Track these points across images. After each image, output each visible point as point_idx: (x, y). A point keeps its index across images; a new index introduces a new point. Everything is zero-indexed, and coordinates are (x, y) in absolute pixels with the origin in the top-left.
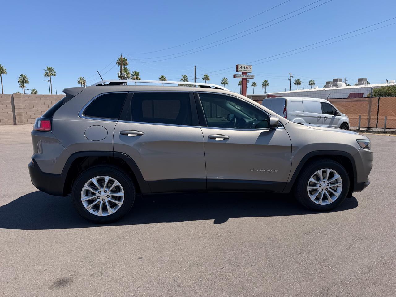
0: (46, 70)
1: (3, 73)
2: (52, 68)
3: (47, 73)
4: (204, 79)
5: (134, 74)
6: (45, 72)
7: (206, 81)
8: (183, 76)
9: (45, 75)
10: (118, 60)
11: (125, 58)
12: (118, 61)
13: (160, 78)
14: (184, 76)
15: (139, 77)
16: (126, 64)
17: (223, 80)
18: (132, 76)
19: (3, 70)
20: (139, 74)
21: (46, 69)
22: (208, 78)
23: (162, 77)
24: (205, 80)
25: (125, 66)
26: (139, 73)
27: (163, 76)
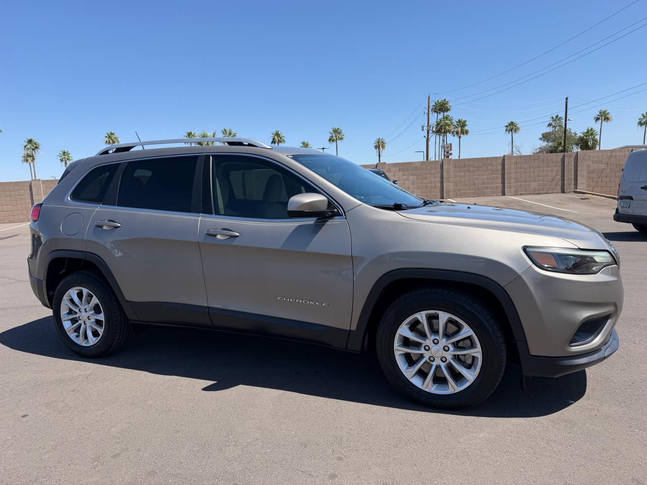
0: (331, 133)
1: (281, 142)
2: (338, 129)
3: (333, 136)
4: (597, 119)
5: (458, 125)
6: (330, 135)
7: (604, 122)
8: (553, 118)
9: (330, 140)
10: (434, 104)
11: (445, 100)
12: (434, 106)
13: (507, 126)
14: (555, 117)
15: (466, 128)
16: (447, 110)
17: (642, 117)
18: (454, 128)
19: (281, 138)
20: (467, 123)
21: (332, 131)
22: (607, 116)
23: (510, 125)
24: (600, 121)
25: (446, 114)
26: (465, 121)
27: (512, 123)
